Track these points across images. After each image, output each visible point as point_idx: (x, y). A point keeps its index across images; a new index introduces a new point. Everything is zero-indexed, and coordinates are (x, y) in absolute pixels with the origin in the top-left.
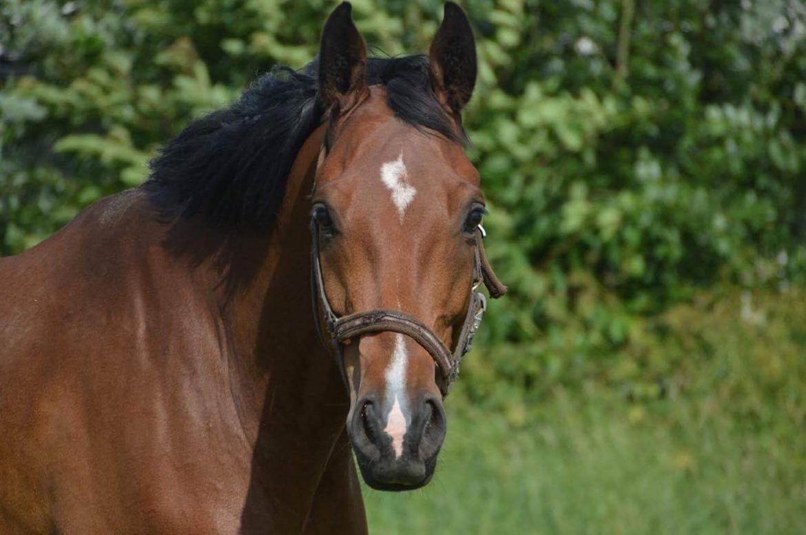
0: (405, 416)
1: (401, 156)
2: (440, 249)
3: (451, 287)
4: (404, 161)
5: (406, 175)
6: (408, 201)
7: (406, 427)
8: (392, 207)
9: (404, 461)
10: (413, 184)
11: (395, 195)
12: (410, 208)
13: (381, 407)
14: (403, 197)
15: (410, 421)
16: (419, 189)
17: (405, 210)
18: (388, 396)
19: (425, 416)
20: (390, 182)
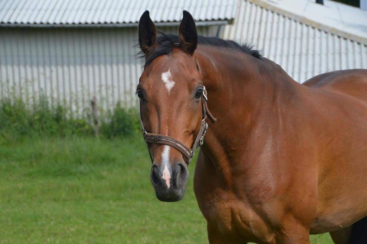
0: (170, 171)
1: (169, 70)
2: (185, 105)
3: (191, 119)
4: (171, 72)
5: (171, 77)
6: (172, 87)
7: (171, 176)
8: (166, 89)
9: (171, 189)
10: (174, 80)
11: (166, 85)
12: (173, 89)
13: (160, 168)
14: (170, 85)
15: (172, 173)
16: (176, 82)
17: (170, 90)
18: (163, 164)
19: (178, 171)
20: (165, 80)
